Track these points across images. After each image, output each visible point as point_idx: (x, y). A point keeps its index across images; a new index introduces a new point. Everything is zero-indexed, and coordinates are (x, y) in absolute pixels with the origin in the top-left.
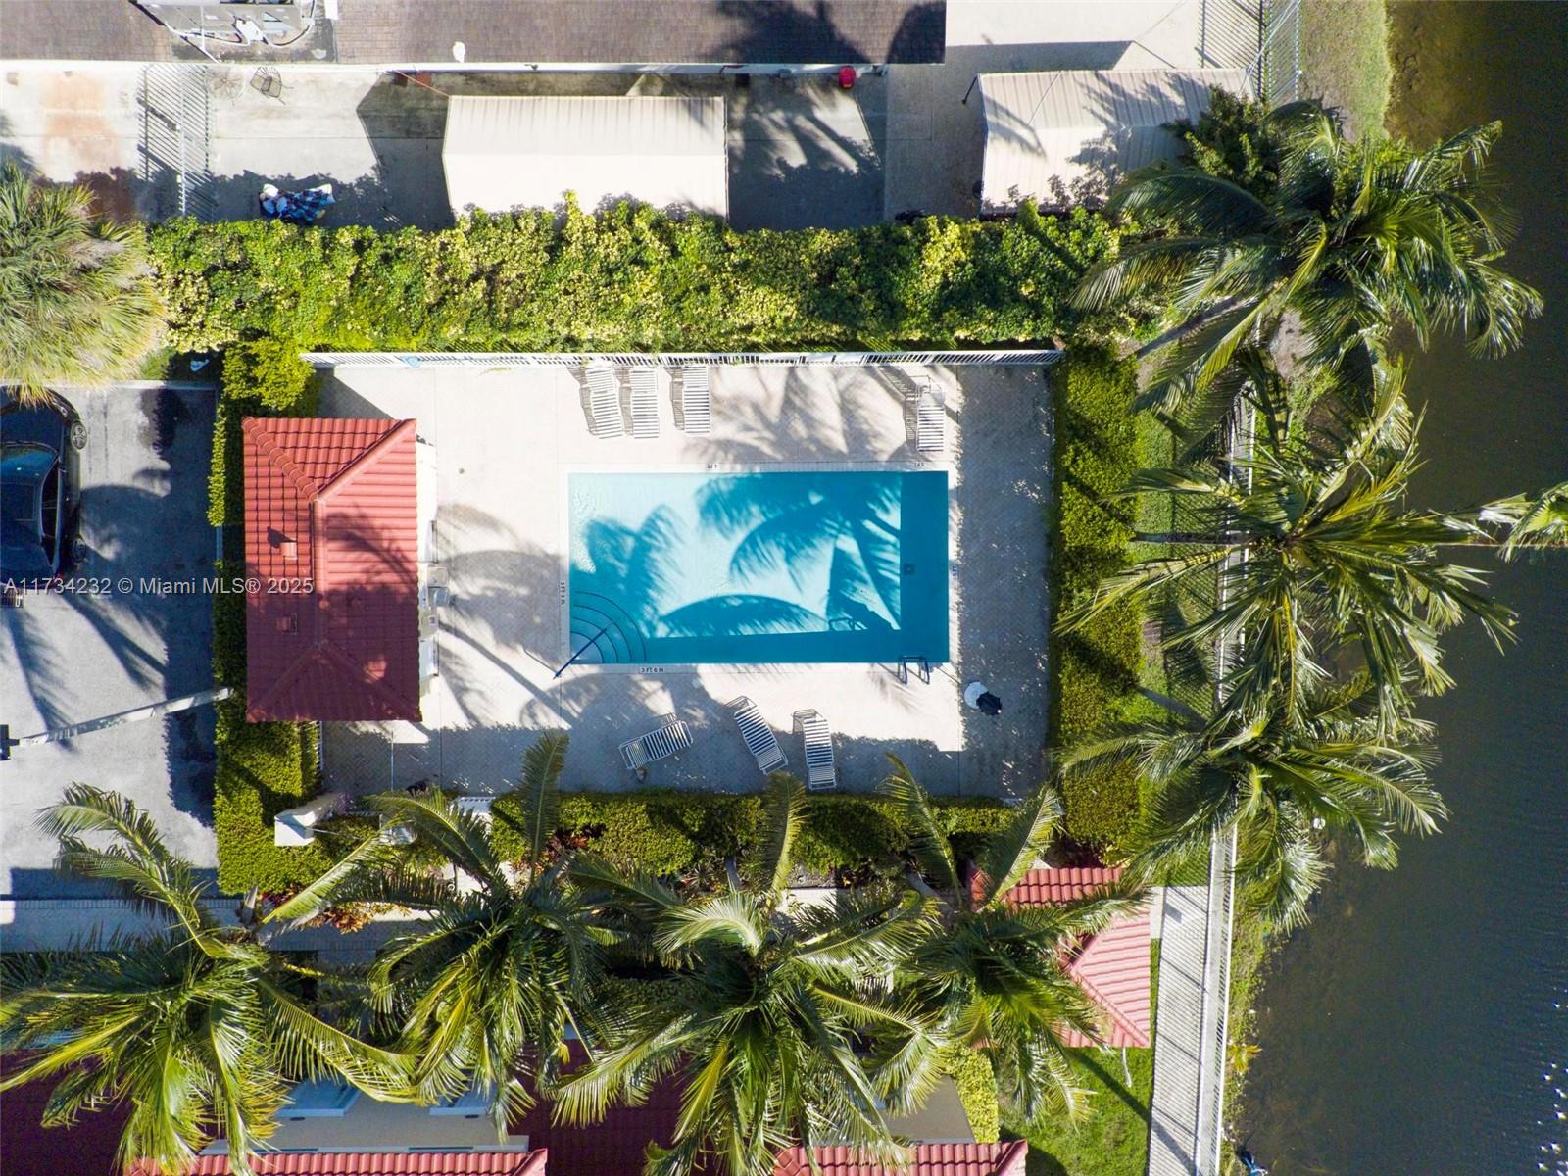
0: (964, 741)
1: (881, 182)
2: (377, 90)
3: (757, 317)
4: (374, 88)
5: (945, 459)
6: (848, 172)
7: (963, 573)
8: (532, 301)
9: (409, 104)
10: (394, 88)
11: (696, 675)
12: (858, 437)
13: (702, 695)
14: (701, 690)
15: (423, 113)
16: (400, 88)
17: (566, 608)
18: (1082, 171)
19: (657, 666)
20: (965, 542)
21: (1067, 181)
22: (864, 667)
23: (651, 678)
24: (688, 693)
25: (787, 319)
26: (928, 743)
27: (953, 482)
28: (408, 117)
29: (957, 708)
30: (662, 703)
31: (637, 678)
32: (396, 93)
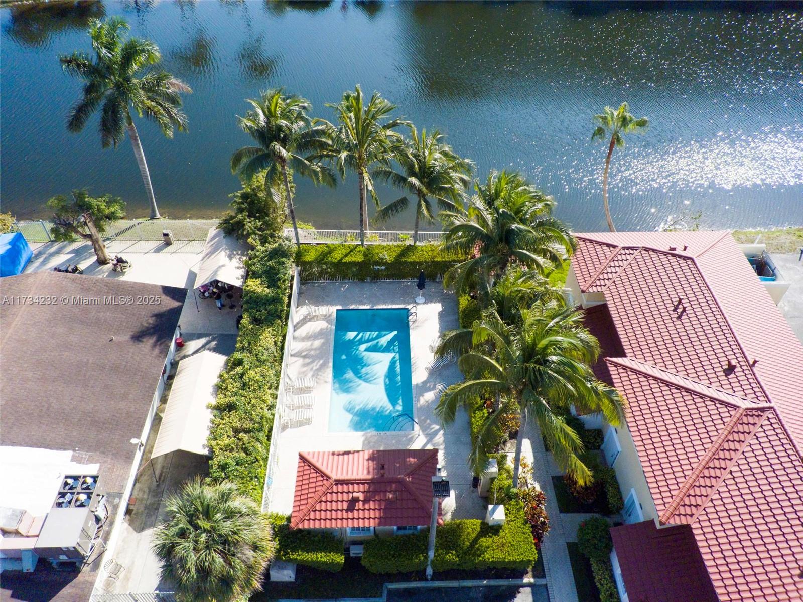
0: (437, 304)
1: (222, 334)
2: (131, 523)
3: (271, 340)
4: (130, 525)
5: (333, 309)
6: (216, 344)
7: (374, 304)
8: (252, 415)
9: (142, 509)
10: (132, 515)
11: (417, 385)
12: (321, 334)
13: (425, 383)
14: (422, 383)
15: (148, 502)
16: (133, 512)
17: (388, 433)
18: (234, 260)
19: (414, 399)
20: (364, 304)
21: (237, 265)
22: (411, 331)
23: (418, 400)
24: (424, 387)
25: (273, 330)
26: (439, 313)
27: (340, 307)
28: (148, 509)
29: (425, 305)
30: (429, 396)
31: (418, 406)
32: (135, 514)
